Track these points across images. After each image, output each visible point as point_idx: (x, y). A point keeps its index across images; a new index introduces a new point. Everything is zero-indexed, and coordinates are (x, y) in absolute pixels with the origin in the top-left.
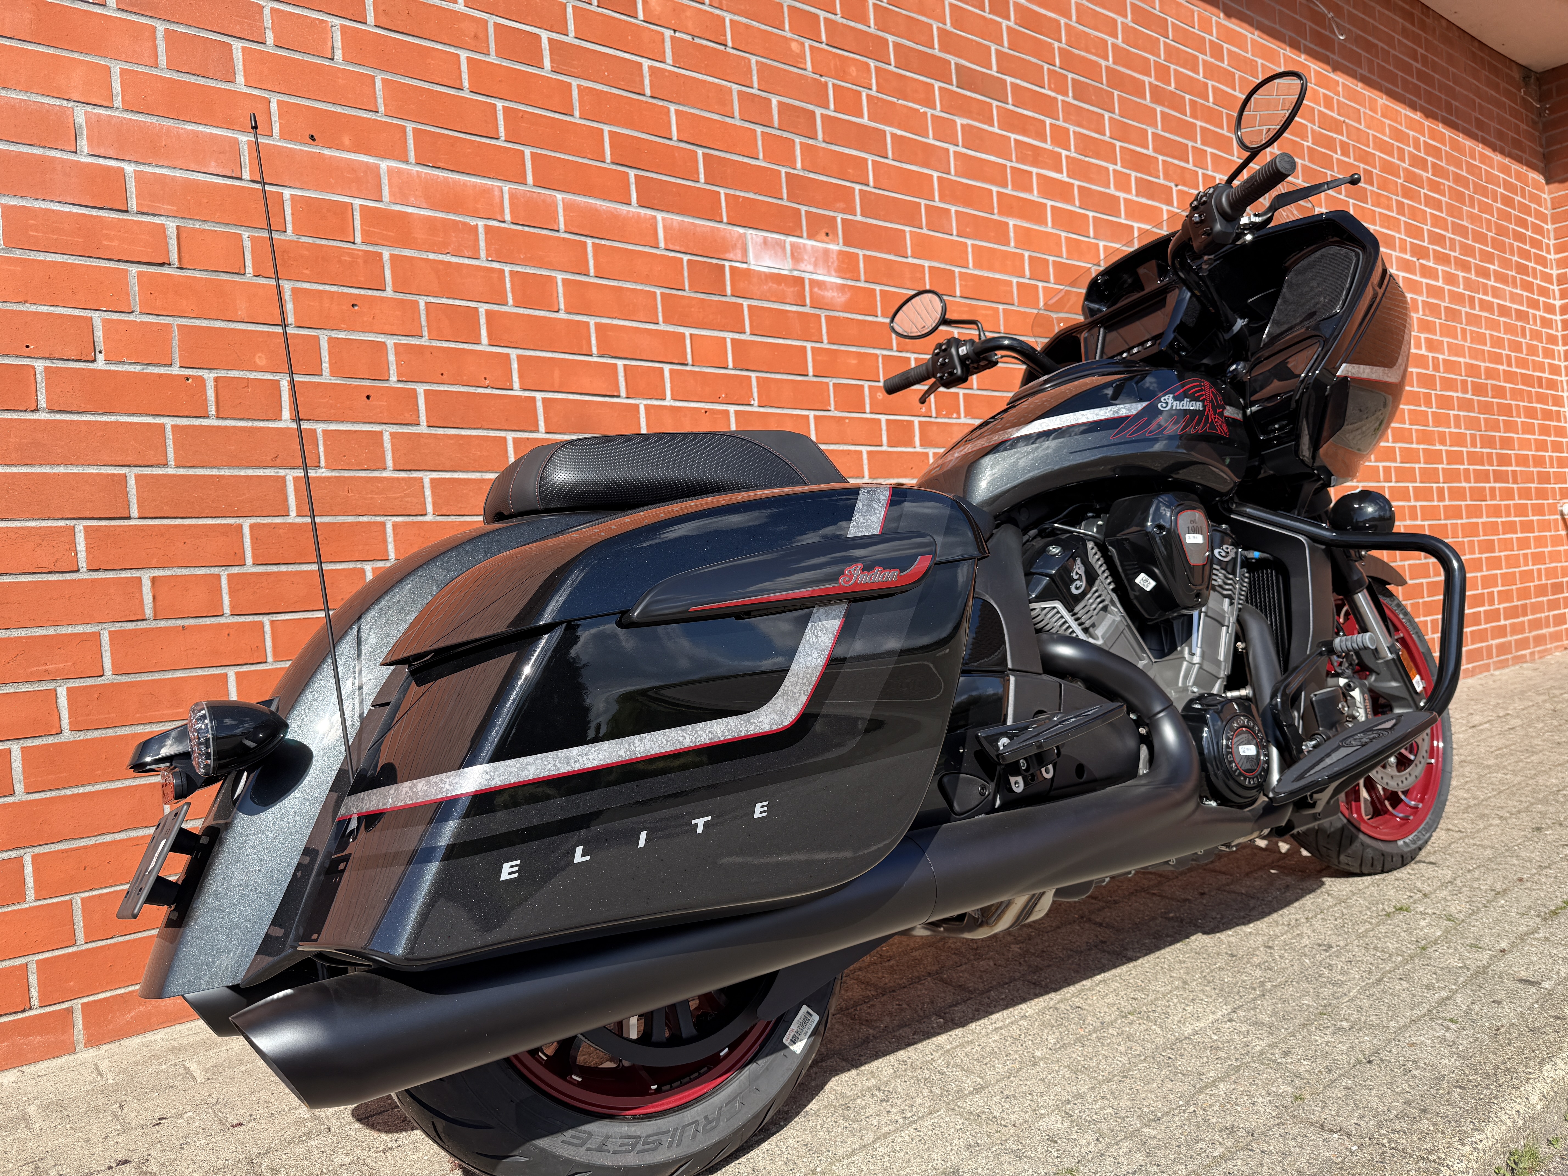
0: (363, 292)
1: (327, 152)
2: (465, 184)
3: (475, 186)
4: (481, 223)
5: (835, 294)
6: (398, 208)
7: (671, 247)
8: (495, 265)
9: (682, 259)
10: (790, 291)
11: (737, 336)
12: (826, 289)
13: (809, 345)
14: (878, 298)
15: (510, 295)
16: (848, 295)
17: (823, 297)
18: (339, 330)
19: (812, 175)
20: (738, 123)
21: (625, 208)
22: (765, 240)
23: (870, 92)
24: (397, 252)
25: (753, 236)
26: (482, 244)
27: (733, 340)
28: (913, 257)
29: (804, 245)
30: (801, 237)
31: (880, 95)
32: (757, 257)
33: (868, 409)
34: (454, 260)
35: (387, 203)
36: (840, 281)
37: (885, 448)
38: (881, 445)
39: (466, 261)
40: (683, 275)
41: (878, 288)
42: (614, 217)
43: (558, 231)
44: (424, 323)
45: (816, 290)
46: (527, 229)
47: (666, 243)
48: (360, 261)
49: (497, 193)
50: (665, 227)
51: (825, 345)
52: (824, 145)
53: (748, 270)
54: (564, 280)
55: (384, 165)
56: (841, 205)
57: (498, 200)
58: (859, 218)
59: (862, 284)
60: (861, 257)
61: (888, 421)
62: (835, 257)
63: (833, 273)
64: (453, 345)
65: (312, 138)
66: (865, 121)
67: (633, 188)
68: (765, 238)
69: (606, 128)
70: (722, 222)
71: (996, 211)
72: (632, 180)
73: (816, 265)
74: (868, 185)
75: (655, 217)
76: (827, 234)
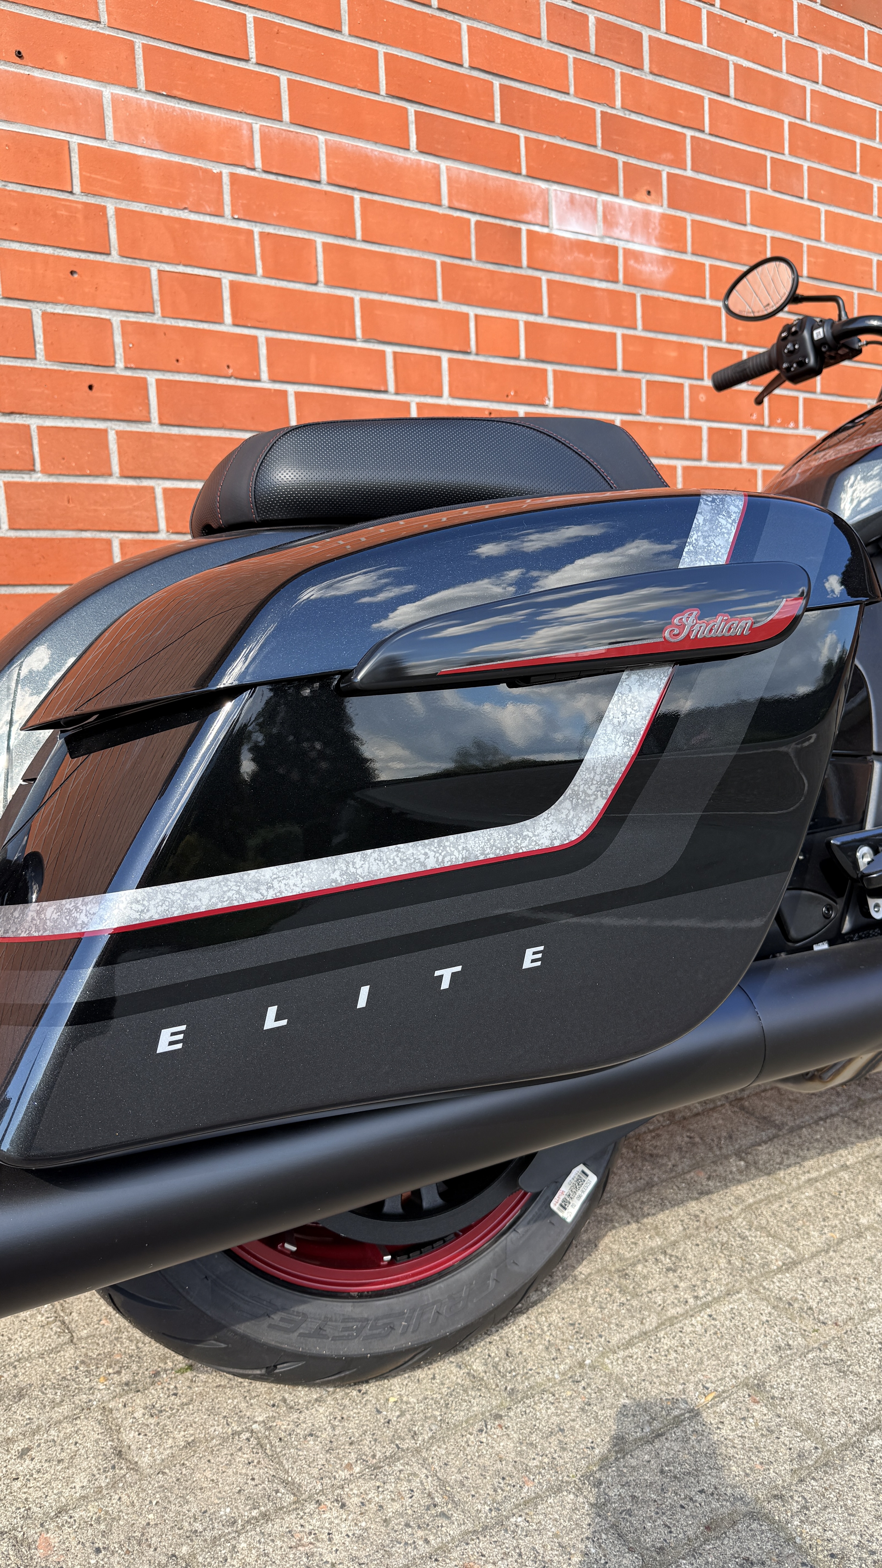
0: (83, 256)
1: (37, 74)
2: (207, 118)
3: (219, 122)
4: (226, 171)
5: (655, 269)
6: (125, 149)
7: (456, 204)
8: (243, 225)
9: (469, 221)
10: (600, 263)
11: (532, 318)
12: (644, 262)
13: (619, 332)
14: (707, 275)
15: (259, 263)
16: (670, 271)
17: (640, 272)
18: (55, 303)
19: (634, 117)
20: (545, 45)
21: (402, 154)
22: (572, 199)
23: (712, 9)
24: (123, 205)
25: (558, 193)
26: (227, 198)
27: (527, 324)
28: (752, 224)
29: (620, 206)
30: (617, 195)
31: (725, 14)
32: (561, 220)
33: (687, 414)
34: (193, 217)
35: (110, 143)
36: (661, 252)
37: (704, 463)
38: (700, 459)
39: (208, 219)
40: (469, 240)
41: (707, 262)
42: (388, 165)
43: (319, 182)
44: (156, 296)
45: (632, 262)
46: (281, 179)
47: (450, 200)
48: (80, 216)
49: (245, 132)
50: (449, 179)
51: (640, 332)
52: (650, 78)
53: (550, 236)
54: (325, 245)
55: (108, 92)
56: (668, 156)
57: (246, 141)
58: (689, 173)
59: (688, 257)
60: (689, 223)
61: (710, 430)
62: (657, 221)
63: (654, 242)
64: (190, 324)
65: (19, 54)
66: (704, 47)
67: (412, 128)
68: (572, 196)
69: (381, 49)
70: (519, 174)
71: (858, 170)
72: (412, 118)
73: (633, 231)
74: (703, 131)
75: (438, 167)
76: (649, 193)
